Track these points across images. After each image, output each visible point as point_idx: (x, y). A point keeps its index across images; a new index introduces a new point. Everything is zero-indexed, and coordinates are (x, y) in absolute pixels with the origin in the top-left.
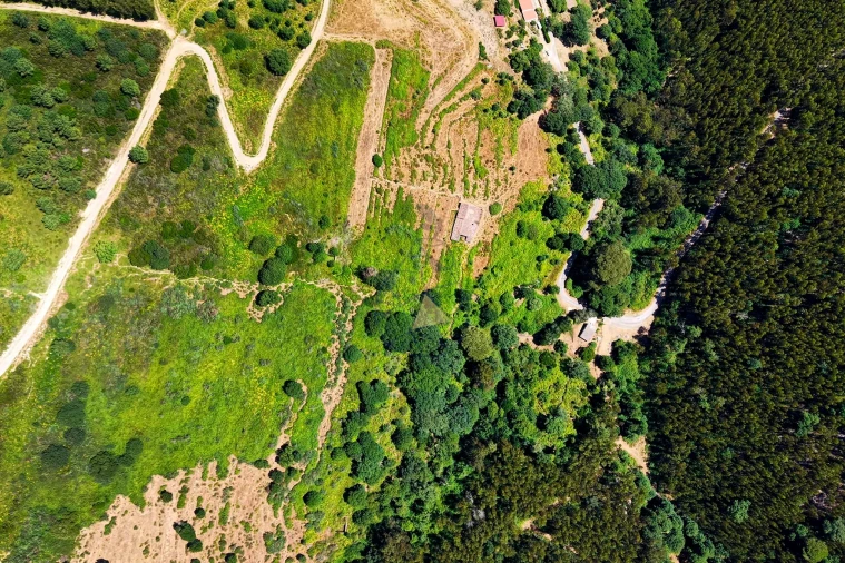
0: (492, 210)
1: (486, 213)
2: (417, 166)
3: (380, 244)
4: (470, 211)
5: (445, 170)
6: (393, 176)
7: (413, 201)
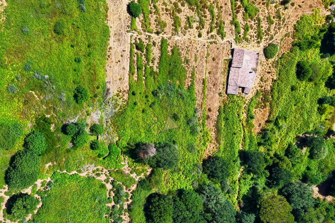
0: (268, 53)
1: (262, 58)
2: (179, 11)
3: (149, 111)
4: (246, 57)
5: (212, 12)
6: (153, 27)
7: (179, 54)
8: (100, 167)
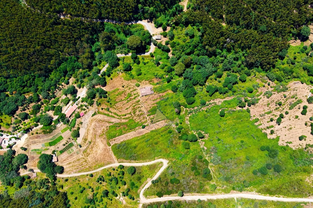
0: (138, 86)
1: (140, 87)
2: (138, 115)
3: (167, 113)
4: (143, 92)
5: (135, 106)
7: (149, 110)
8: (186, 119)
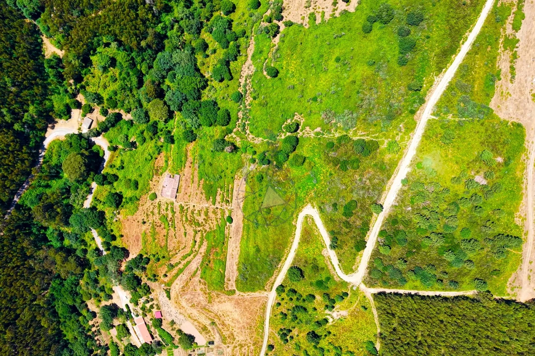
0: (155, 196)
1: (158, 194)
2: (204, 219)
3: (224, 168)
4: (169, 194)
5: (187, 218)
6: (219, 211)
7: (206, 197)
8: (252, 141)
